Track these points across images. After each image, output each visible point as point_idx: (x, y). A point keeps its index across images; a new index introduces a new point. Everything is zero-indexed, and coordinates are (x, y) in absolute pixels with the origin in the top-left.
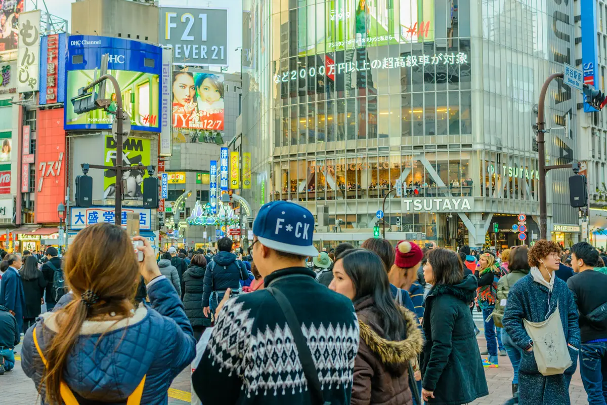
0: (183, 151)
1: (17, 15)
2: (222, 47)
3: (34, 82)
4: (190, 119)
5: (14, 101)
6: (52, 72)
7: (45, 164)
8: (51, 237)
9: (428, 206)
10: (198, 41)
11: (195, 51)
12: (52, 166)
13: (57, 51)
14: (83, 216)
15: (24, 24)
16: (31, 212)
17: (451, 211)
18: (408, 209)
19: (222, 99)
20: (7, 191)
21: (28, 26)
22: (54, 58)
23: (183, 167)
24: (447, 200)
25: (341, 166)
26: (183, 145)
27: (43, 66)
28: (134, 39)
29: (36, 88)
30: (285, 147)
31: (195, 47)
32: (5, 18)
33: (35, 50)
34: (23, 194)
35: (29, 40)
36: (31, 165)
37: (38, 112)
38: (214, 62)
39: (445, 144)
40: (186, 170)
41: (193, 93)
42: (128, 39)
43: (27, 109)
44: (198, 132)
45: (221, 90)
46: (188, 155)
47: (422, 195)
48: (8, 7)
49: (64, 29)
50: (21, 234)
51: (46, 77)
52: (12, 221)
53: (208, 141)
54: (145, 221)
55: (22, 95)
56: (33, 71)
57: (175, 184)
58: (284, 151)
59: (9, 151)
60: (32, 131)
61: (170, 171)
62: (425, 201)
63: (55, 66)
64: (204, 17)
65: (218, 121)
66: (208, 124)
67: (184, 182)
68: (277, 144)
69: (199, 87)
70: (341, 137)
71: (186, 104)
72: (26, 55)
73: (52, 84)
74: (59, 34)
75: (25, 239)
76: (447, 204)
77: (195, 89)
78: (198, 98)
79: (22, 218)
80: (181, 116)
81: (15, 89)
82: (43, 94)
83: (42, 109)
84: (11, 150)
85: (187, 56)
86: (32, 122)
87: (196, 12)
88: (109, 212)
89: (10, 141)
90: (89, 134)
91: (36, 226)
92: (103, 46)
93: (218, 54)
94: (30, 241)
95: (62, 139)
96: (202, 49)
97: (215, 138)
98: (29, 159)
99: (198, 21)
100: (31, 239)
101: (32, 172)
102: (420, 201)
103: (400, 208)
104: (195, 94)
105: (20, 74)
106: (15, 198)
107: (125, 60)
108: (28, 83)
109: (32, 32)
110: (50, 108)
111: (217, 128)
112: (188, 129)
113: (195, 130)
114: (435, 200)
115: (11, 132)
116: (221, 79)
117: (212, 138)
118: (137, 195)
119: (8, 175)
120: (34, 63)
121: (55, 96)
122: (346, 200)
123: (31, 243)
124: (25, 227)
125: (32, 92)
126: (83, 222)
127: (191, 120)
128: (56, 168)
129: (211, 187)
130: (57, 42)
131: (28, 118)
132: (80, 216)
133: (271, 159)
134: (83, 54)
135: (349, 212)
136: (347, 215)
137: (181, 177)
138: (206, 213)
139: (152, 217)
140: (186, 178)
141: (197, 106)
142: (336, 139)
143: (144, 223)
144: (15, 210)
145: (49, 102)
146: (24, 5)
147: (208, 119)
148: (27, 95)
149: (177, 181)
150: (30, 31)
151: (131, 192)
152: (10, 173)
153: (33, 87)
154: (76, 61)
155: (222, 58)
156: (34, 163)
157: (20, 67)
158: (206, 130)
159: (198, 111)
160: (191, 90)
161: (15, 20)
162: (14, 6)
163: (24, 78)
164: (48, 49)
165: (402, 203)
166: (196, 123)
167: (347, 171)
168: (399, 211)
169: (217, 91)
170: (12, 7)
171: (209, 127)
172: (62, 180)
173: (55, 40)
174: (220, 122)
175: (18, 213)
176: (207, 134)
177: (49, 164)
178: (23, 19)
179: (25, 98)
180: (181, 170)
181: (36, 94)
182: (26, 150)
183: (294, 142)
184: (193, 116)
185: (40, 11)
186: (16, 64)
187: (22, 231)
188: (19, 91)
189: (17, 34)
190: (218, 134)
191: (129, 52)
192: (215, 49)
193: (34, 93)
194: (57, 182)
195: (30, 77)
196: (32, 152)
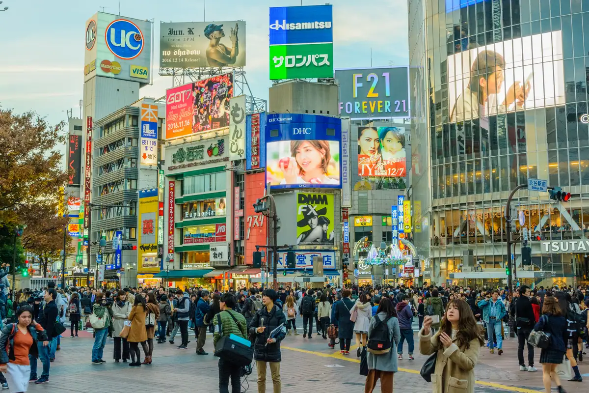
0: (370, 197)
1: (228, 100)
2: (404, 101)
3: (242, 152)
4: (375, 168)
5: (227, 168)
6: (255, 144)
7: (251, 217)
8: (257, 276)
9: (564, 247)
10: (383, 97)
11: (379, 106)
12: (257, 219)
13: (259, 127)
14: (281, 258)
15: (233, 106)
16: (242, 256)
17: (585, 252)
18: (547, 250)
19: (404, 149)
20: (223, 239)
21: (236, 108)
22: (257, 133)
23: (370, 211)
24: (581, 242)
25: (489, 214)
26: (369, 192)
27: (248, 139)
28: (317, 113)
29: (244, 157)
30: (441, 199)
31: (379, 102)
32: (219, 102)
33: (242, 127)
34: (235, 242)
35: (237, 119)
36: (241, 218)
37: (246, 176)
38: (397, 114)
39: (579, 193)
40: (372, 214)
41: (377, 145)
42: (314, 114)
43: (238, 174)
44: (383, 179)
45: (402, 141)
46: (373, 201)
47: (559, 238)
48: (221, 93)
49: (264, 109)
50: (234, 274)
51: (251, 148)
52: (227, 263)
53: (392, 187)
54: (330, 262)
55: (234, 163)
56: (241, 144)
57: (363, 227)
58: (441, 202)
59: (224, 207)
60: (241, 191)
61: (359, 215)
62: (562, 243)
63: (258, 139)
64: (387, 75)
65: (400, 169)
66: (392, 172)
67: (371, 224)
68: (435, 197)
69: (383, 140)
70: (487, 190)
71: (371, 155)
72: (236, 131)
73: (255, 153)
74: (260, 114)
75: (238, 277)
76: (581, 246)
77: (379, 141)
78: (382, 150)
79: (235, 261)
80: (368, 166)
81: (228, 157)
82: (249, 161)
83: (248, 173)
84: (226, 206)
85: (373, 111)
86: (241, 184)
87: (379, 71)
88: (301, 255)
89: (225, 199)
90: (285, 193)
91: (246, 267)
92: (294, 121)
93: (401, 107)
94: (241, 279)
96: (386, 104)
97: (398, 184)
98: (239, 213)
99: (382, 79)
100: (242, 277)
101: (242, 223)
102: (557, 243)
103: (540, 250)
104: (380, 146)
105: (232, 146)
106: (229, 245)
107: (311, 131)
108: (237, 153)
109: (240, 112)
110: (255, 172)
111: (400, 175)
112: (374, 177)
113: (380, 177)
114: (570, 242)
115: (225, 192)
116: (402, 131)
117: (396, 185)
118: (324, 240)
119: (224, 226)
120: (242, 137)
121: (258, 163)
122: (493, 243)
123: (242, 281)
124: (238, 268)
125: (241, 160)
126: (281, 264)
127: (377, 169)
128: (260, 220)
129: (393, 229)
130: (259, 120)
131: (238, 181)
133: (430, 209)
134: (278, 128)
135: (496, 253)
136: (495, 256)
137: (369, 221)
138: (380, 255)
139: (337, 258)
140: (373, 221)
141: (381, 157)
142: (483, 191)
143: (330, 264)
144: (229, 253)
145: (253, 168)
146: (233, 91)
147: (391, 167)
148: (237, 163)
149: (365, 224)
150: (238, 112)
151: (319, 238)
152: (225, 225)
153: (241, 156)
154: (273, 133)
155: (404, 110)
156: (243, 217)
157: (231, 141)
158: (391, 177)
159: (382, 161)
160: (376, 143)
161: (227, 103)
162: (226, 92)
163: (234, 149)
164: (252, 126)
165: (542, 245)
166: (381, 172)
167: (494, 219)
168: (539, 252)
169: (398, 142)
170: (224, 93)
171: (392, 174)
172: (265, 230)
173: (257, 118)
174: (403, 169)
175: (232, 256)
176: (391, 181)
177: (254, 217)
178: (232, 103)
179: (236, 165)
180: (368, 214)
181: (243, 162)
182: (237, 206)
183: (449, 195)
184: (378, 165)
185: (245, 95)
186: (228, 138)
187: (235, 271)
188: (231, 159)
189: (228, 114)
190: (401, 180)
191: (314, 125)
192: (397, 103)
194: (261, 231)
195: (239, 148)
196: (242, 207)
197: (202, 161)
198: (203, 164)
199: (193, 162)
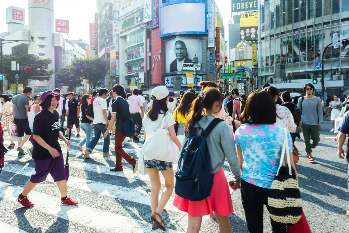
0: (245, 51)
3: (150, 17)
5: (144, 27)
6: (156, 10)
7: (154, 56)
23: (245, 58)
26: (245, 48)
27: (153, 8)
29: (150, 19)
33: (150, 1)
34: (148, 71)
36: (150, 57)
37: (152, 31)
40: (246, 60)
43: (148, 30)
46: (247, 52)
51: (154, 13)
52: (144, 84)
56: (149, 12)
59: (143, 51)
60: (150, 41)
61: (239, 60)
63: (157, 7)
72: (147, 4)
73: (156, 16)
82: (153, 22)
83: (153, 29)
86: (150, 37)
89: (144, 47)
90: (171, 39)
95: (160, 43)
98: (149, 54)
101: (150, 60)
106: (145, 73)
108: (148, 18)
115: (143, 43)
119: (143, 63)
120: (150, 7)
121: (157, 22)
125: (149, 22)
126: (169, 84)
128: (158, 57)
132: (168, 80)
144: (145, 78)
145: (155, 25)
148: (148, 23)
157: (145, 11)
163: (146, 15)
172: (161, 63)
177: (156, 56)
179: (147, 25)
180: (244, 60)
182: (148, 50)
188: (145, 22)
193: (150, 22)
194: (159, 64)
195: (148, 15)
196: (150, 51)
197: (133, 26)
198: (134, 28)
199: (130, 27)
